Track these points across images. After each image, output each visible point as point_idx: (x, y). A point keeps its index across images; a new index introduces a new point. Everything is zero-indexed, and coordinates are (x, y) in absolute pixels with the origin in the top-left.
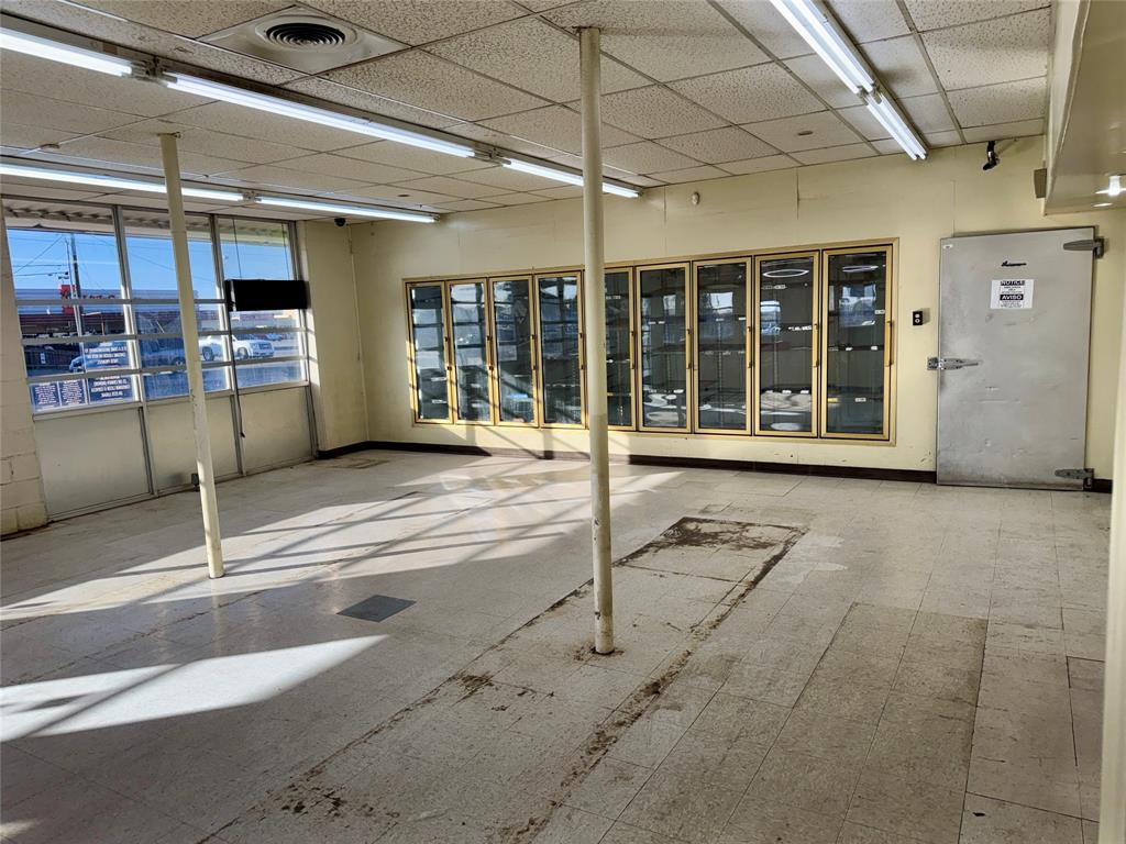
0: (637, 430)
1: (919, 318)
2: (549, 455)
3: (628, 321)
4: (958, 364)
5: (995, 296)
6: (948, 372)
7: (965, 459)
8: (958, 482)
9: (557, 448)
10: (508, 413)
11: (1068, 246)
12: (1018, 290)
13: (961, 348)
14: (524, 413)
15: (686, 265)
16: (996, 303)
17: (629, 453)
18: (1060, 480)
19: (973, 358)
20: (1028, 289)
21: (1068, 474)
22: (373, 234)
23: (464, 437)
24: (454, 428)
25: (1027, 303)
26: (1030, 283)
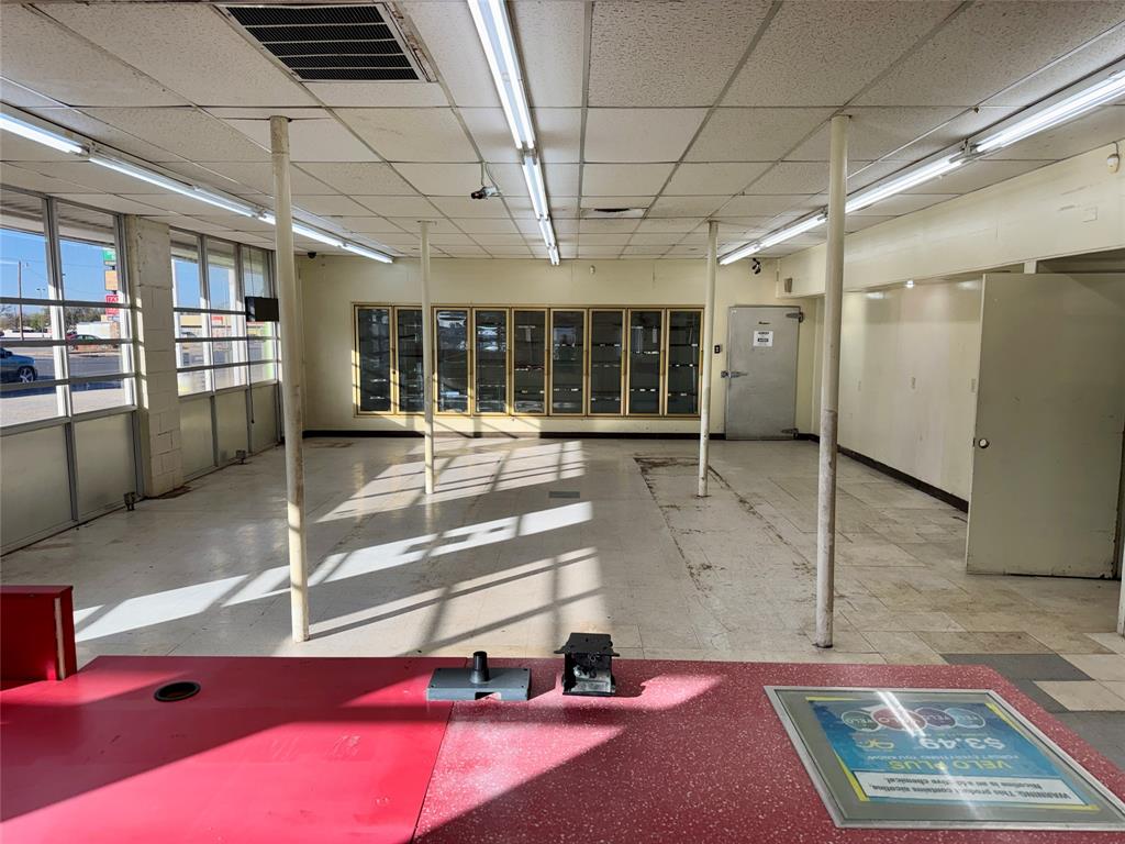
0: (548, 415)
1: (718, 349)
2: (477, 435)
3: (543, 342)
4: (737, 375)
5: (756, 339)
6: (733, 379)
7: (739, 426)
8: (736, 439)
9: (484, 429)
10: (446, 406)
11: (788, 316)
12: (766, 336)
13: (739, 366)
14: (460, 405)
15: (585, 311)
16: (756, 343)
17: (539, 431)
18: (784, 434)
19: (745, 371)
20: (770, 336)
21: (787, 431)
22: (323, 265)
23: (404, 425)
24: (396, 418)
25: (770, 344)
26: (771, 333)
